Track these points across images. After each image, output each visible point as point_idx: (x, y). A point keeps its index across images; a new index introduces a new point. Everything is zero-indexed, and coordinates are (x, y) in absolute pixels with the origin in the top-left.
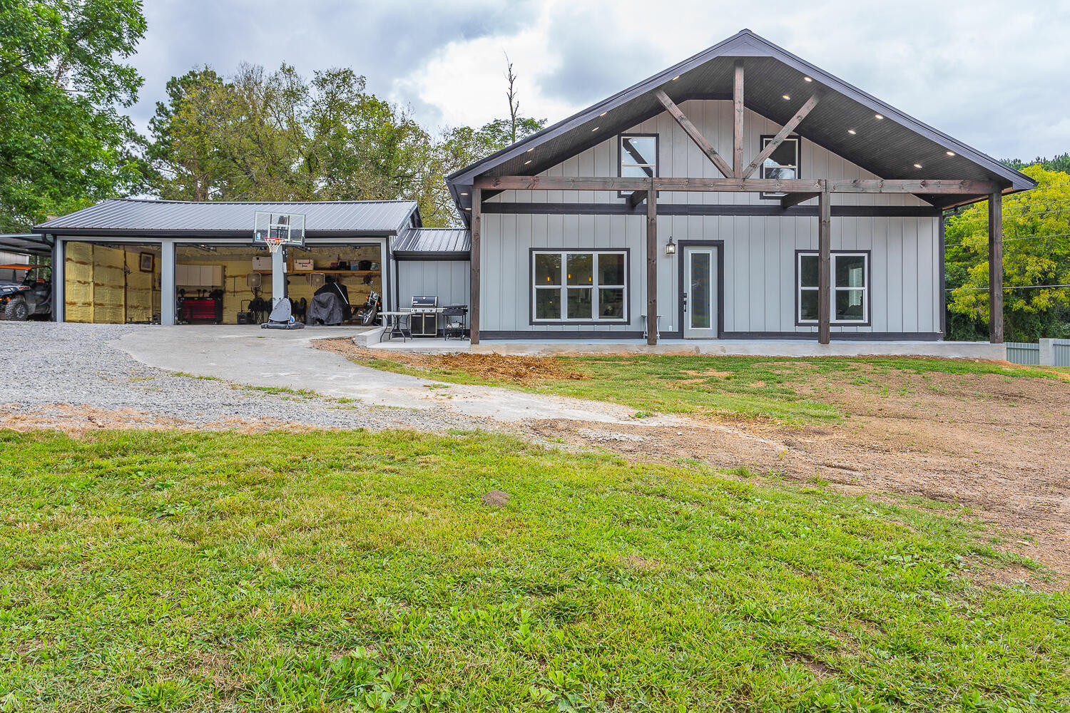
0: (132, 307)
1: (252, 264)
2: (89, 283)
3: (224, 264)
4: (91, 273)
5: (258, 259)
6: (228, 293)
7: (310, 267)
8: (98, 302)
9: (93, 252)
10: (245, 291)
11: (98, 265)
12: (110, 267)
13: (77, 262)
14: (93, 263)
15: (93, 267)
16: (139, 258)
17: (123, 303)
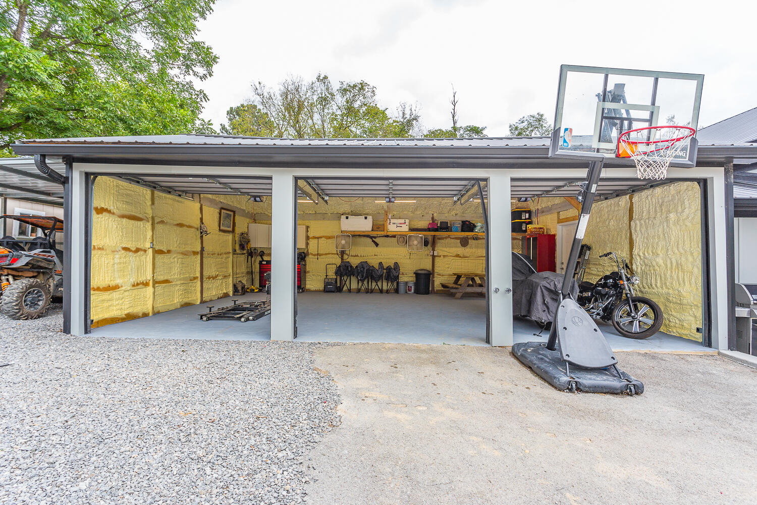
0: (209, 278)
1: (340, 224)
2: (145, 251)
3: (307, 224)
4: (149, 234)
5: (347, 218)
6: (310, 256)
7: (405, 228)
8: (161, 278)
9: (153, 203)
10: (329, 254)
11: (162, 222)
12: (180, 225)
13: (123, 216)
14: (153, 218)
15: (153, 224)
16: (218, 215)
17: (198, 275)
